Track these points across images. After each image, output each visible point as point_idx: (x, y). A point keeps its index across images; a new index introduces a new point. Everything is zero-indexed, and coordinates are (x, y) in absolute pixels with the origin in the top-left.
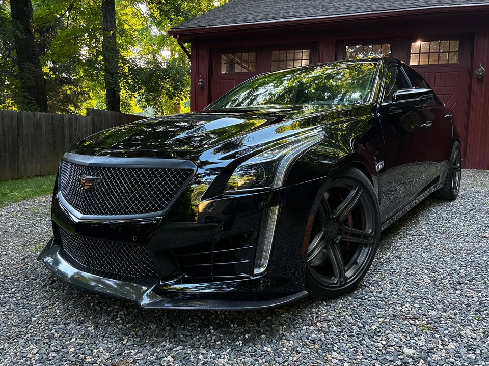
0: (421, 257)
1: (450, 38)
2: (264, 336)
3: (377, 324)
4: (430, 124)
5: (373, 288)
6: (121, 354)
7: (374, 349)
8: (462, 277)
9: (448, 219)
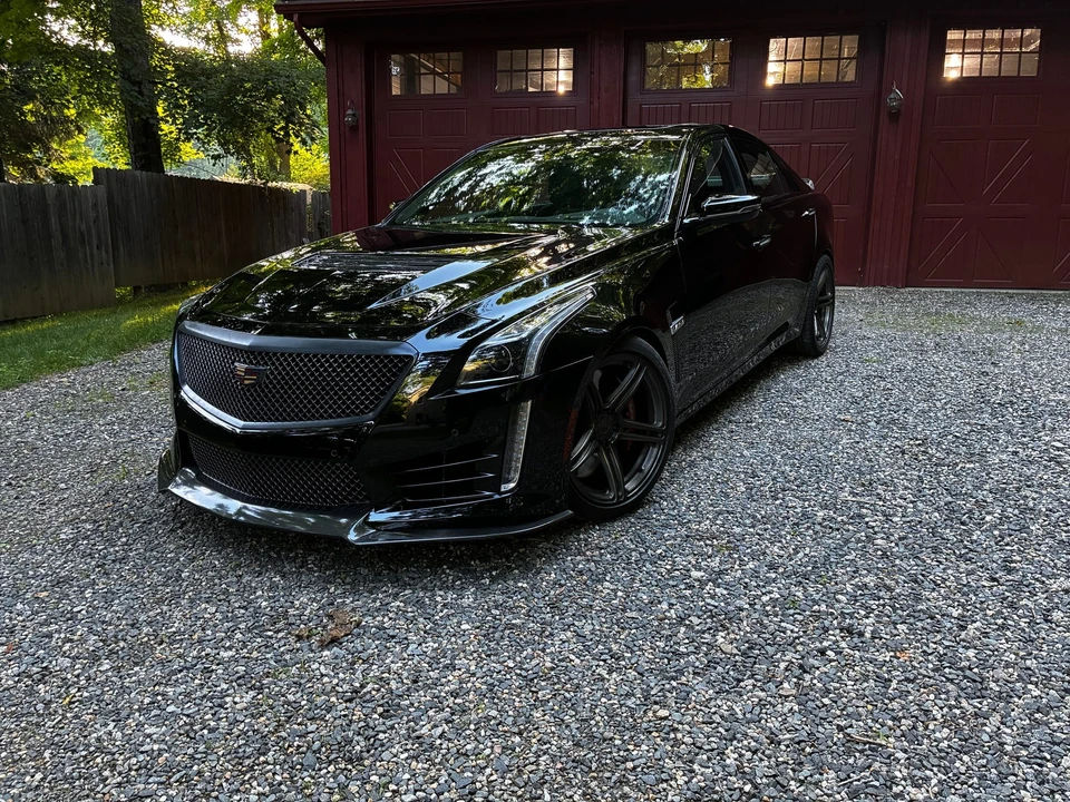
0: (742, 456)
1: (841, 30)
2: (516, 571)
3: (664, 548)
4: (767, 241)
5: (665, 503)
6: (332, 604)
7: (656, 575)
8: (789, 482)
9: (798, 392)
